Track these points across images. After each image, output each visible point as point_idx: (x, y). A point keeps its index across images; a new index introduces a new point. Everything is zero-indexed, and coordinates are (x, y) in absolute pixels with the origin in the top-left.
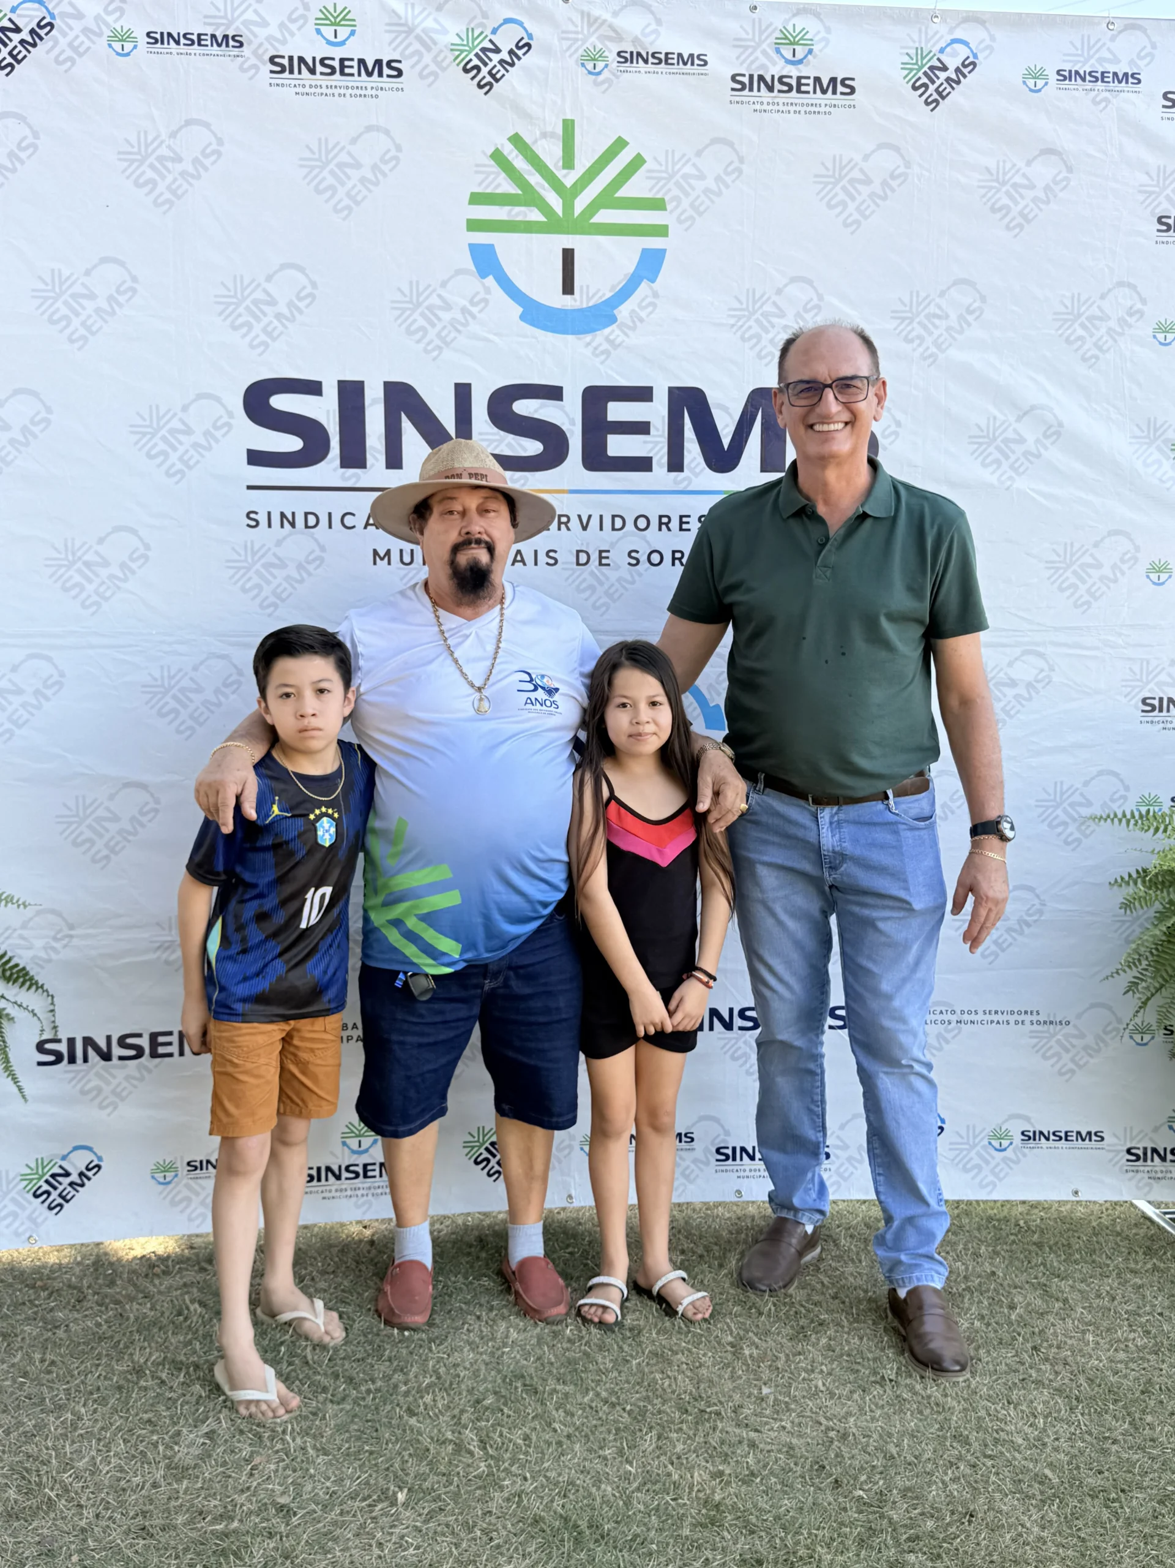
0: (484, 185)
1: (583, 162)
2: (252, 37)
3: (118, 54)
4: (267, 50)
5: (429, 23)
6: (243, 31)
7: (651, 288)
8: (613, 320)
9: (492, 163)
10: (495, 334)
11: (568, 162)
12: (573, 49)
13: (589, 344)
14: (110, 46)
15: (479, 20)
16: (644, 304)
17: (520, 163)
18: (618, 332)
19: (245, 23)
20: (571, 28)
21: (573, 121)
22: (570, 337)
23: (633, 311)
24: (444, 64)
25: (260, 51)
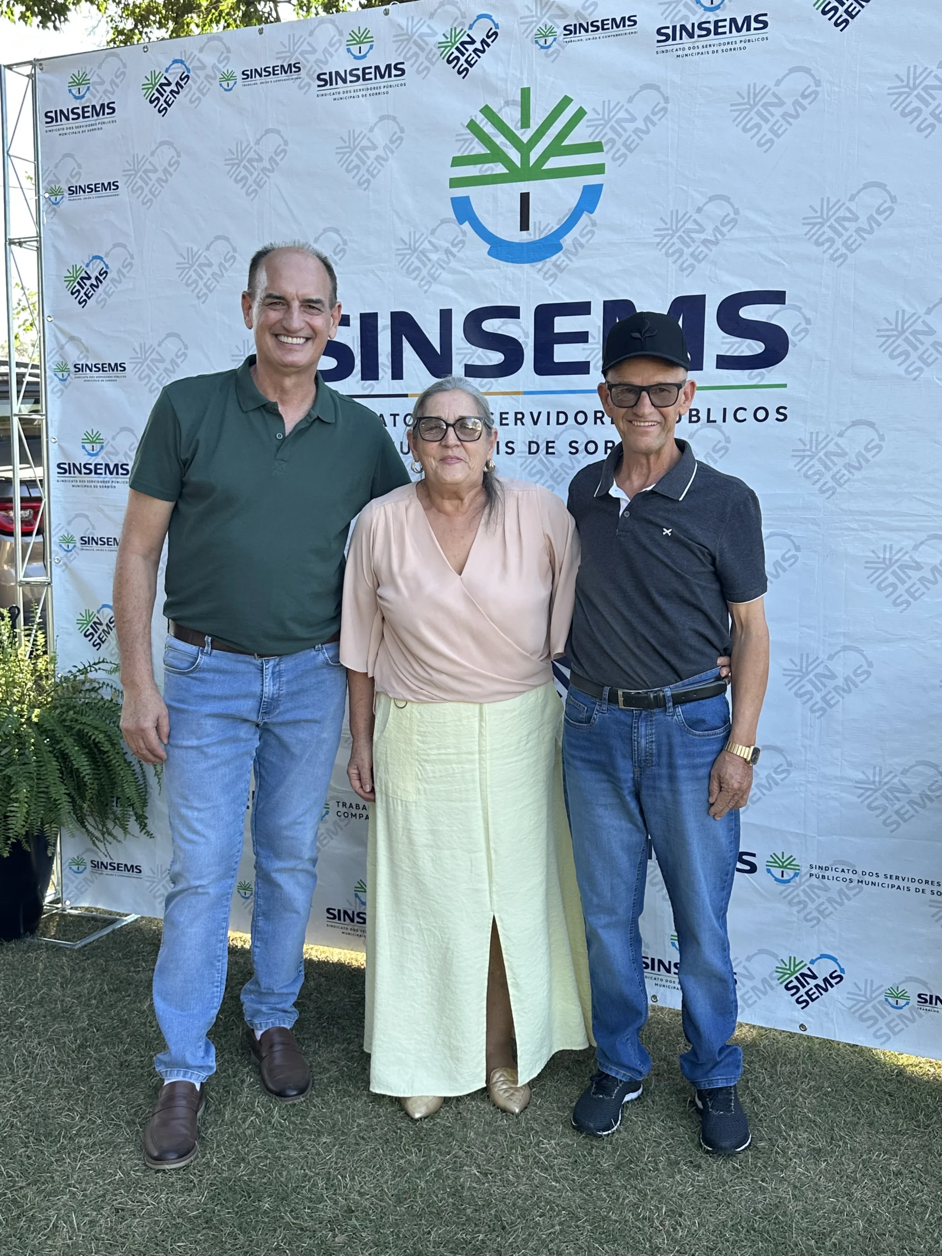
0: (463, 149)
1: (536, 121)
2: (305, 62)
3: (226, 90)
4: (315, 71)
5: (425, 29)
6: (301, 59)
7: (590, 219)
8: (559, 248)
9: (468, 131)
10: (469, 268)
11: (525, 123)
12: (529, 30)
13: (540, 270)
14: (221, 85)
15: (460, 19)
16: (584, 232)
17: (488, 129)
18: (563, 258)
19: (301, 53)
20: (527, 13)
21: (529, 89)
22: (526, 266)
23: (576, 239)
24: (434, 60)
25: (311, 73)
